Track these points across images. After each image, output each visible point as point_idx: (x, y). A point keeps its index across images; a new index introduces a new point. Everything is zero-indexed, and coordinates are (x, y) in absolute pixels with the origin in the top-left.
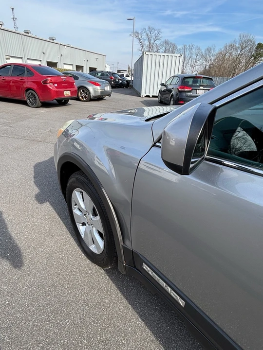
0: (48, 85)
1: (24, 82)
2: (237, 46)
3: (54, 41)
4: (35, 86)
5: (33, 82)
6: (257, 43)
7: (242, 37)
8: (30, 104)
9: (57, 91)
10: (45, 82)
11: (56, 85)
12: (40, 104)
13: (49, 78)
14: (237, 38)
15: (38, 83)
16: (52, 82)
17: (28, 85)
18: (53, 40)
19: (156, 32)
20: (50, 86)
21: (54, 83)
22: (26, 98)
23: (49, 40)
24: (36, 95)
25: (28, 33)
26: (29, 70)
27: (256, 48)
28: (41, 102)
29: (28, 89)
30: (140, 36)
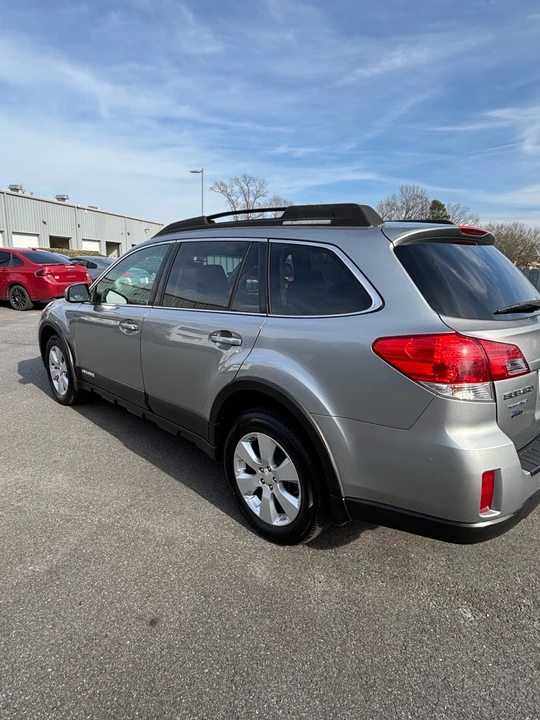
0: (45, 278)
1: (8, 274)
2: (399, 204)
3: (66, 202)
4: (24, 280)
5: (22, 274)
6: (431, 200)
7: (404, 191)
8: (15, 306)
9: (58, 286)
10: (41, 273)
11: (57, 277)
12: (31, 305)
13: (47, 268)
14: (397, 193)
15: (29, 276)
16: (51, 274)
17: (13, 278)
18: (64, 199)
19: (257, 184)
20: (48, 279)
21: (54, 275)
22: (9, 297)
23: (56, 201)
24: (26, 293)
25: (17, 190)
26: (15, 257)
27: (431, 208)
28: (33, 302)
29: (13, 284)
30: (229, 190)
